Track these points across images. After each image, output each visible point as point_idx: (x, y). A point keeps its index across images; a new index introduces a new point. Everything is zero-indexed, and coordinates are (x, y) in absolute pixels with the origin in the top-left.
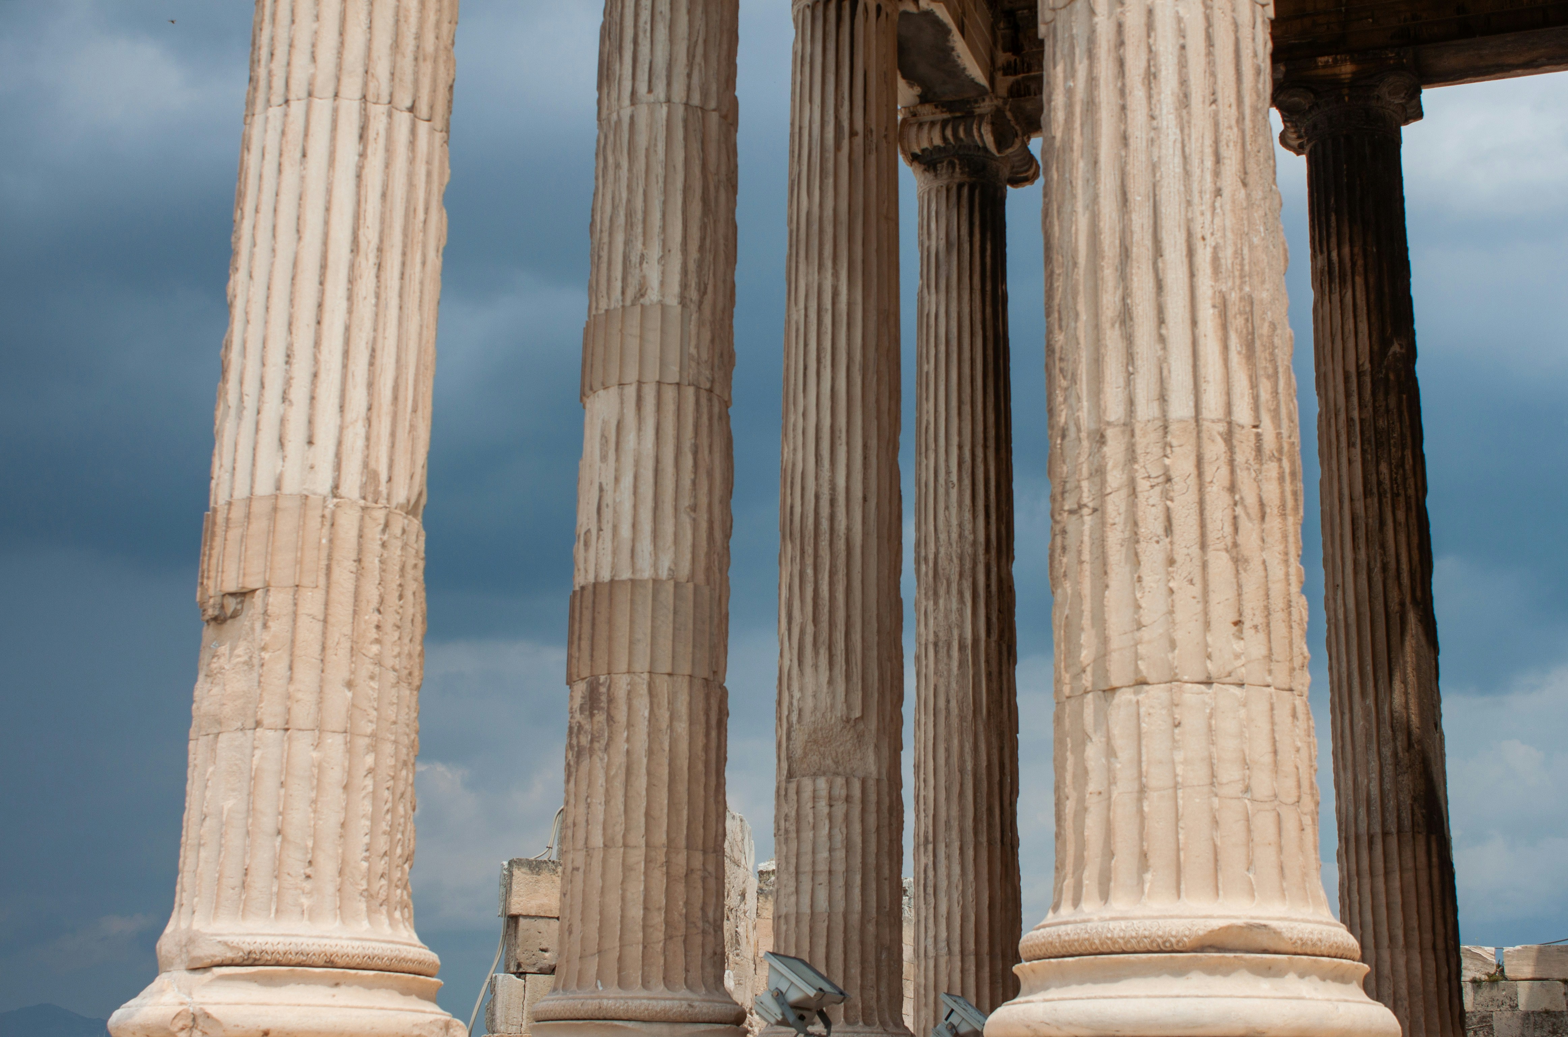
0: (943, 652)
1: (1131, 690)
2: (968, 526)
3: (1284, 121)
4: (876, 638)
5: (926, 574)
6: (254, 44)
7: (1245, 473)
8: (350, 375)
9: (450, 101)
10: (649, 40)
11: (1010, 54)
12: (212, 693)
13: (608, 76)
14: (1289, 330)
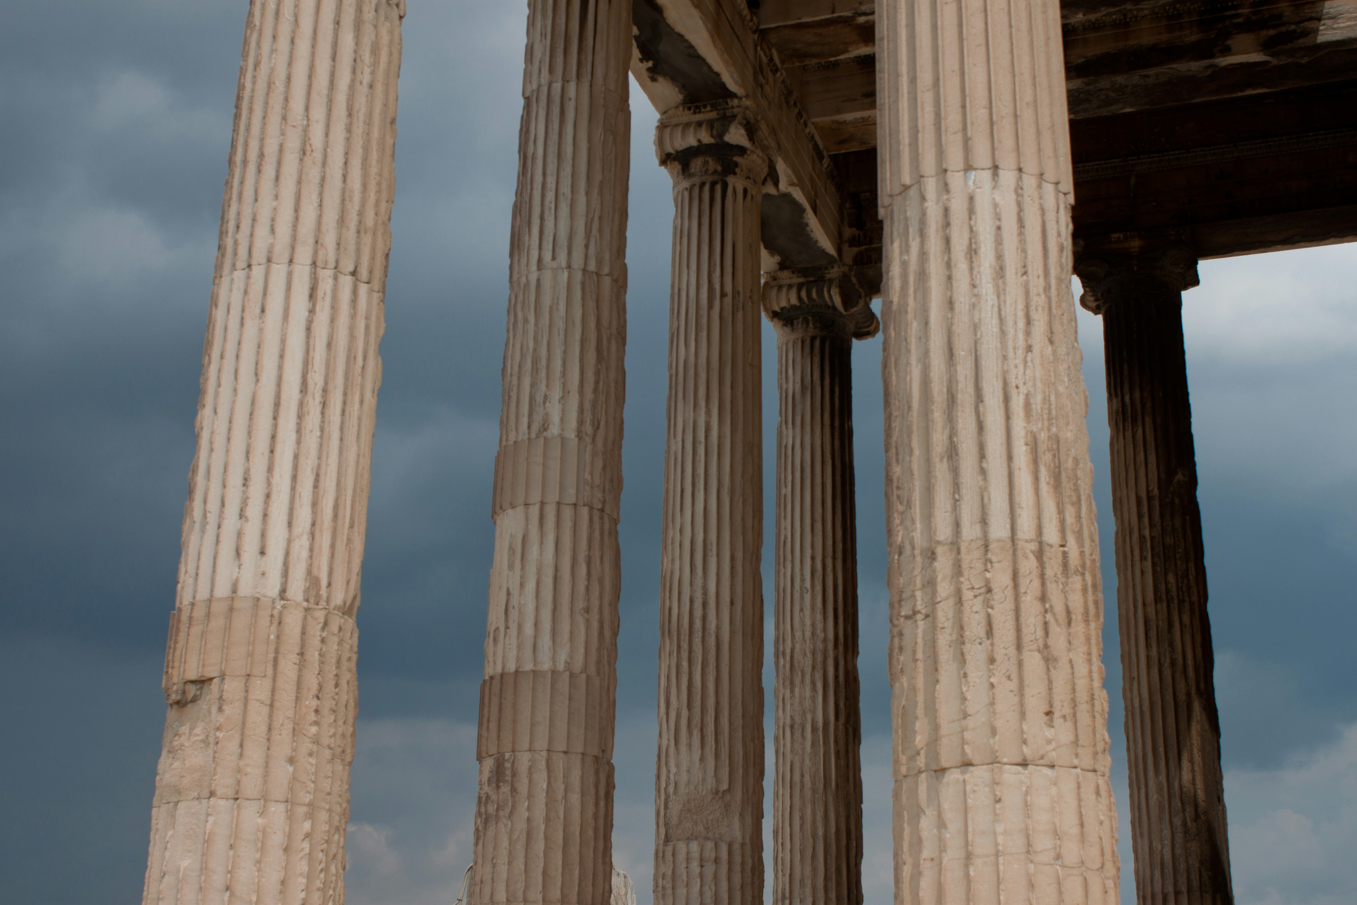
0: (798, 734)
1: (959, 770)
2: (819, 626)
3: (1084, 287)
4: (741, 721)
5: (784, 666)
6: (223, 218)
7: (1054, 585)
8: (297, 496)
9: (386, 267)
10: (553, 216)
11: (854, 229)
12: (173, 767)
13: (518, 246)
14: (1089, 464)
